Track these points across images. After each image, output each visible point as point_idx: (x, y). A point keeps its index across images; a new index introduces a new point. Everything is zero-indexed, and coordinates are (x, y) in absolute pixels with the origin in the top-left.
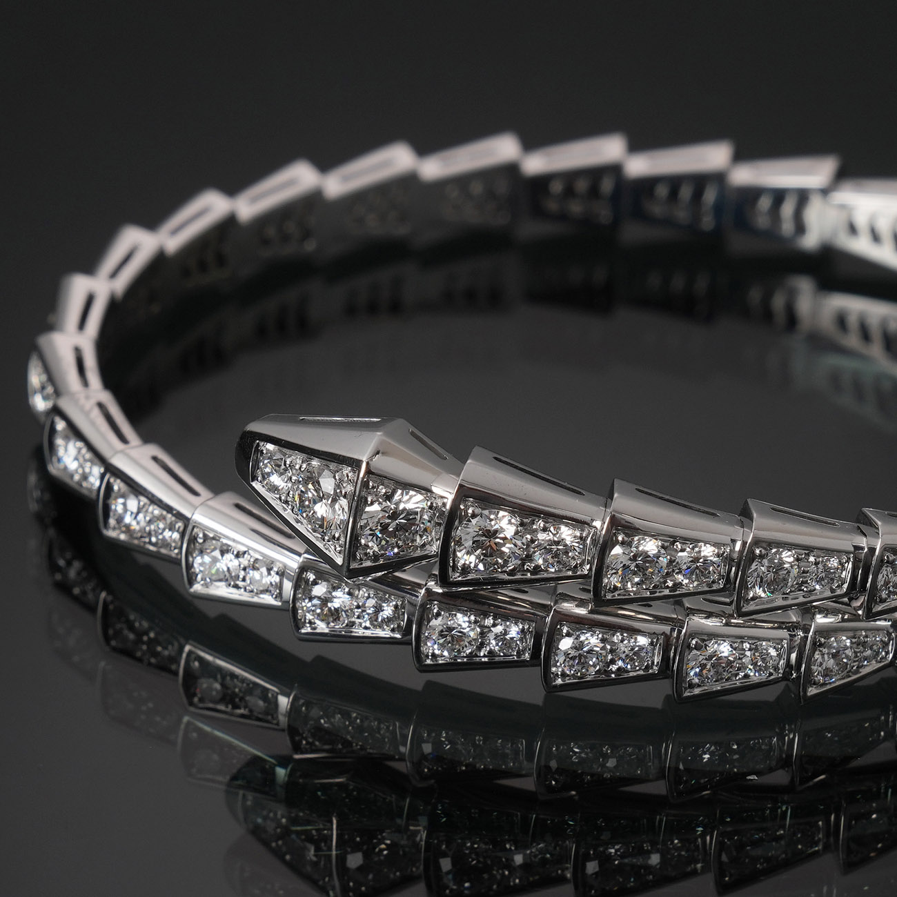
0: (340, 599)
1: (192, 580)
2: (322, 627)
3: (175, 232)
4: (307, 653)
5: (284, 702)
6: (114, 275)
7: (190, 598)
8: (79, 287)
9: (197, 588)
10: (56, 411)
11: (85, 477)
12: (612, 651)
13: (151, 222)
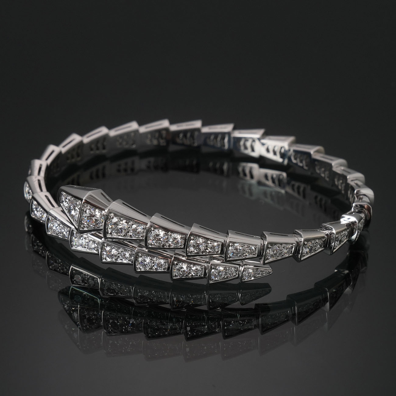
0: (114, 252)
1: (72, 246)
2: (109, 260)
3: (64, 147)
4: (105, 267)
5: (99, 280)
6: (47, 159)
7: (72, 251)
8: (37, 163)
9: (74, 248)
10: (33, 198)
11: (42, 217)
12: (153, 263)
13: (57, 144)
